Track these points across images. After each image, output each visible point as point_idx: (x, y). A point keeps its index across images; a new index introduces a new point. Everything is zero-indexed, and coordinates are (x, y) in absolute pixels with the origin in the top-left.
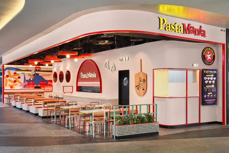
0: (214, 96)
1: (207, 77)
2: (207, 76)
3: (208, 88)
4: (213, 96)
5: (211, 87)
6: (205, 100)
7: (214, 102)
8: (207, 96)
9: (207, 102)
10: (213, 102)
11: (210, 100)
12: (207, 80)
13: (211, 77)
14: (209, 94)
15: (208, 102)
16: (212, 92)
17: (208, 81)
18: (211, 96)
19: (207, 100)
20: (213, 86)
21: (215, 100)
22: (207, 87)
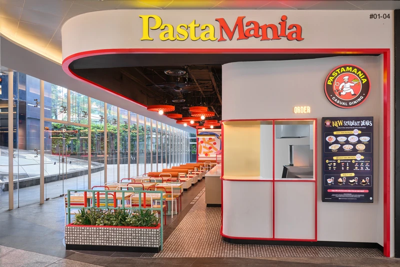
0: (364, 181)
1: (337, 136)
2: (335, 133)
3: (339, 162)
4: (360, 180)
5: (351, 160)
6: (329, 191)
7: (363, 196)
8: (336, 181)
9: (337, 196)
10: (359, 196)
11: (349, 191)
12: (337, 142)
13: (353, 135)
14: (342, 175)
15: (341, 195)
16: (355, 172)
17: (339, 145)
18: (351, 181)
19: (336, 191)
20: (359, 157)
21: (367, 191)
22: (337, 160)
